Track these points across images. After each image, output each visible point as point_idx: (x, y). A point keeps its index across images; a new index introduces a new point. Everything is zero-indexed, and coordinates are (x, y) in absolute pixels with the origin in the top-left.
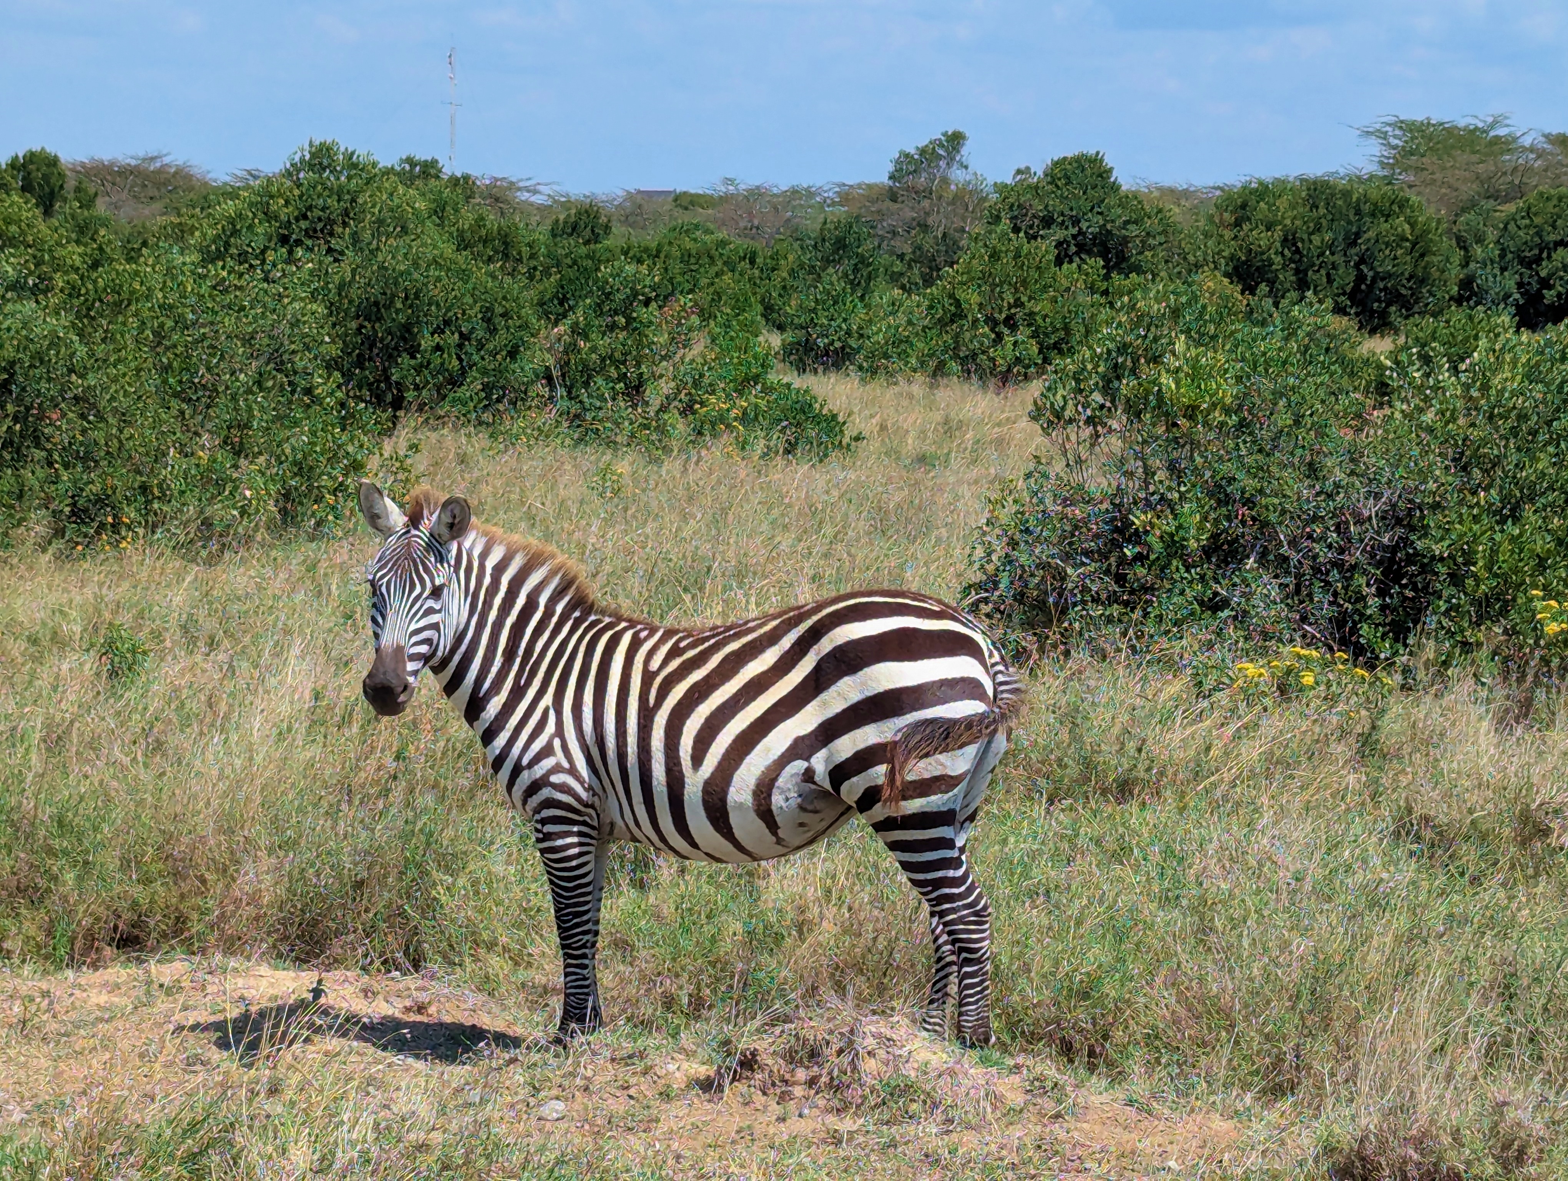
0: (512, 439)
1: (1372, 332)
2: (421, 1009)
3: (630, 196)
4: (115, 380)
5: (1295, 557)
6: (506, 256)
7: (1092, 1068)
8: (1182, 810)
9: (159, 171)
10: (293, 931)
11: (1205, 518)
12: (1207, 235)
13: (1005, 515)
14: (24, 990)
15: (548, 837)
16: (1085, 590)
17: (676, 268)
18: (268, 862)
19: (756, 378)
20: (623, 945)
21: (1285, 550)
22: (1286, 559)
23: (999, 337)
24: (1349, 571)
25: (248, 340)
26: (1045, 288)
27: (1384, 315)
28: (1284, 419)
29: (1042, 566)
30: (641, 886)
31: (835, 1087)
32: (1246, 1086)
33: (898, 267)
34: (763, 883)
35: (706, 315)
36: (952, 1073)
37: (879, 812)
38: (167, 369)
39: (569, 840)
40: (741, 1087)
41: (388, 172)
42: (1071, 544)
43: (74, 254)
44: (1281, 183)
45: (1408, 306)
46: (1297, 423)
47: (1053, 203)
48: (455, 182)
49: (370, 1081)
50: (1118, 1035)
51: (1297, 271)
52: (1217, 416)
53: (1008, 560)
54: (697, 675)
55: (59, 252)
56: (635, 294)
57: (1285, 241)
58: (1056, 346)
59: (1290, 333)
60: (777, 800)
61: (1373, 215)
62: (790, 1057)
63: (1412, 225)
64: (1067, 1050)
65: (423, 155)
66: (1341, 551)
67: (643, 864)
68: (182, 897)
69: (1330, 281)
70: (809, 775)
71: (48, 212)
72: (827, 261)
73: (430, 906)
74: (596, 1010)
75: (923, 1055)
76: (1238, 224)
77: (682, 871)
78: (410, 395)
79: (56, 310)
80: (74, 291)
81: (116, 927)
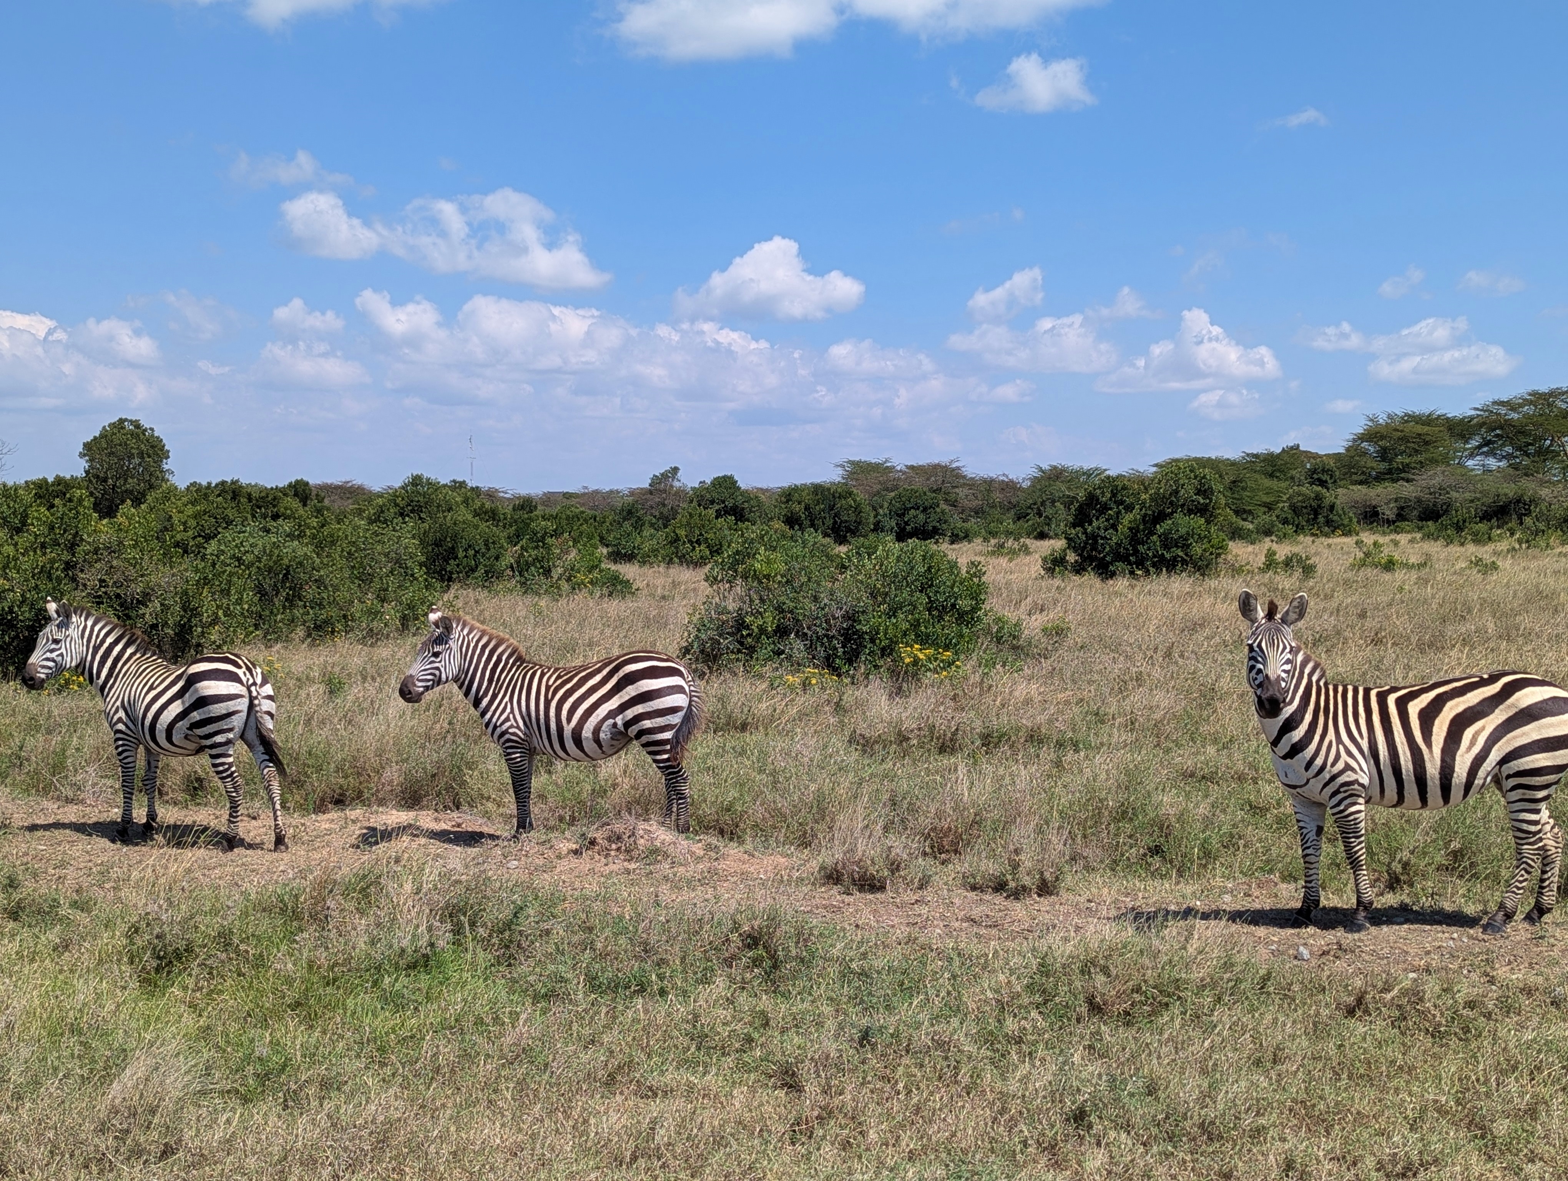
0: (497, 593)
1: (840, 544)
2: (459, 825)
3: (545, 494)
4: (332, 572)
5: (810, 633)
6: (494, 520)
7: (731, 839)
8: (766, 735)
9: (352, 487)
10: (407, 796)
11: (774, 618)
12: (775, 507)
13: (695, 620)
15: (509, 754)
16: (728, 648)
17: (564, 522)
18: (395, 767)
19: (597, 566)
20: (542, 797)
21: (806, 630)
22: (806, 634)
23: (694, 548)
24: (830, 638)
25: (387, 555)
26: (711, 528)
27: (845, 537)
28: (804, 579)
29: (711, 639)
30: (549, 772)
31: (628, 851)
32: (792, 844)
33: (654, 520)
34: (598, 770)
35: (575, 541)
36: (675, 843)
37: (644, 739)
38: (353, 567)
39: (518, 755)
40: (590, 853)
41: (445, 486)
42: (722, 630)
43: (314, 522)
44: (804, 485)
45: (853, 533)
46: (809, 580)
47: (715, 495)
48: (472, 489)
49: (438, 855)
50: (742, 825)
51: (811, 520)
52: (779, 578)
53: (697, 637)
54: (568, 687)
55: (308, 521)
56: (546, 533)
57: (805, 508)
58: (716, 551)
59: (806, 543)
60: (602, 735)
61: (839, 497)
62: (609, 839)
63: (855, 501)
64: (722, 832)
65: (460, 479)
66: (827, 630)
67: (551, 763)
68: (361, 783)
69: (823, 524)
70: (614, 725)
71: (305, 505)
72: (625, 519)
73: (463, 783)
74: (530, 824)
75: (662, 837)
76: (787, 502)
77: (566, 766)
78: (454, 576)
79: (307, 545)
80: (314, 537)
81: (333, 796)
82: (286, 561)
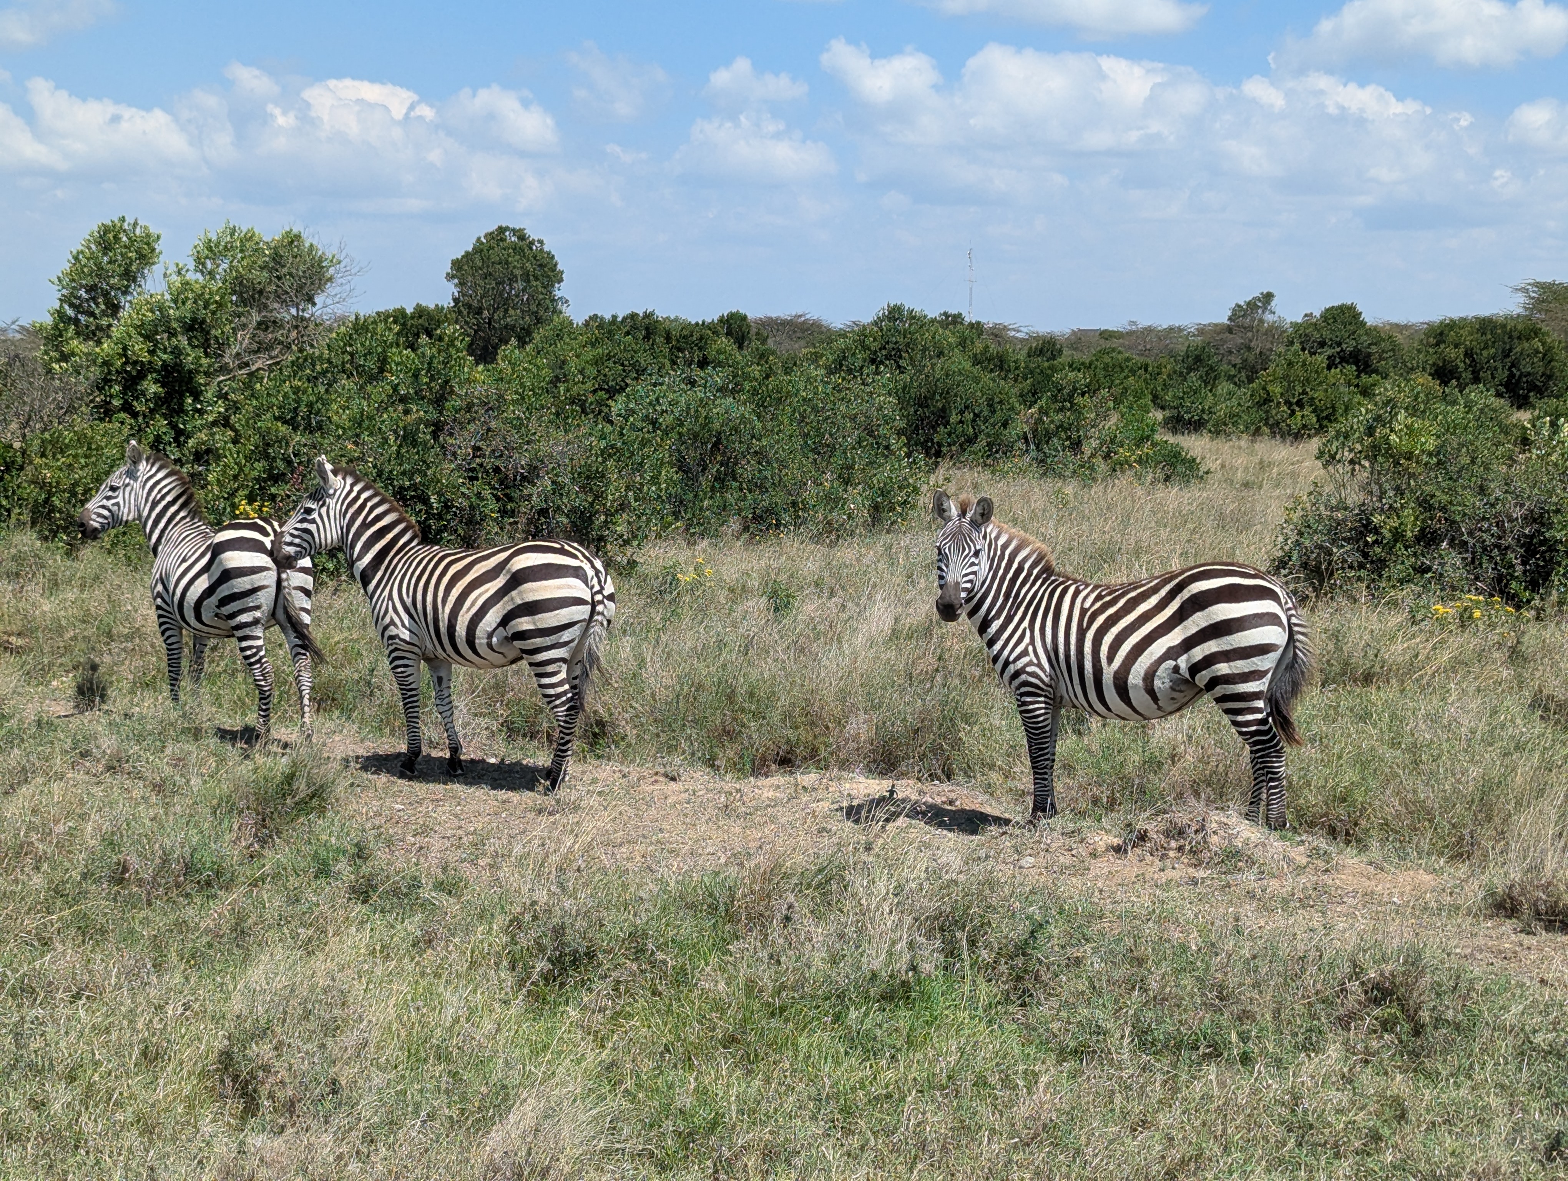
0: (1005, 474)
1: (1519, 408)
2: (951, 803)
3: (1074, 333)
4: (778, 442)
5: (1471, 541)
6: (1001, 369)
7: (1347, 843)
8: (1402, 691)
9: (805, 322)
10: (879, 757)
11: (1417, 518)
12: (1419, 351)
13: (1296, 516)
14: (726, 789)
15: (1025, 703)
16: (1344, 561)
17: (1101, 374)
18: (863, 717)
19: (1148, 438)
20: (1068, 768)
21: (1465, 537)
22: (1465, 543)
23: (1293, 412)
24: (1504, 550)
25: (853, 418)
26: (1321, 383)
27: (1527, 398)
28: (1465, 460)
29: (1318, 547)
30: (1079, 733)
31: (1193, 852)
32: (1441, 854)
33: (1233, 372)
34: (1151, 732)
35: (1117, 401)
36: (1263, 844)
37: (1220, 690)
38: (807, 435)
39: (1036, 706)
40: (1138, 851)
41: (933, 321)
42: (1335, 534)
43: (756, 371)
44: (1464, 320)
45: (1541, 392)
46: (1473, 462)
47: (1326, 334)
48: (971, 325)
49: (924, 843)
50: (1364, 823)
51: (1473, 372)
52: (1425, 458)
53: (1297, 543)
54: (1111, 611)
55: (747, 370)
56: (1075, 389)
57: (1466, 354)
58: (1327, 418)
59: (1469, 407)
60: (1157, 683)
61: (1519, 338)
62: (1167, 834)
63: (1543, 345)
64: (1333, 832)
65: (953, 311)
66: (1499, 537)
67: (1081, 720)
68: (815, 736)
69: (1493, 378)
70: (1176, 669)
71: (741, 347)
72: (1190, 369)
73: (957, 744)
74: (1053, 805)
75: (1246, 834)
76: (1438, 344)
78: (944, 449)
79: (745, 403)
80: (755, 392)
81: (778, 753)
82: (716, 426)
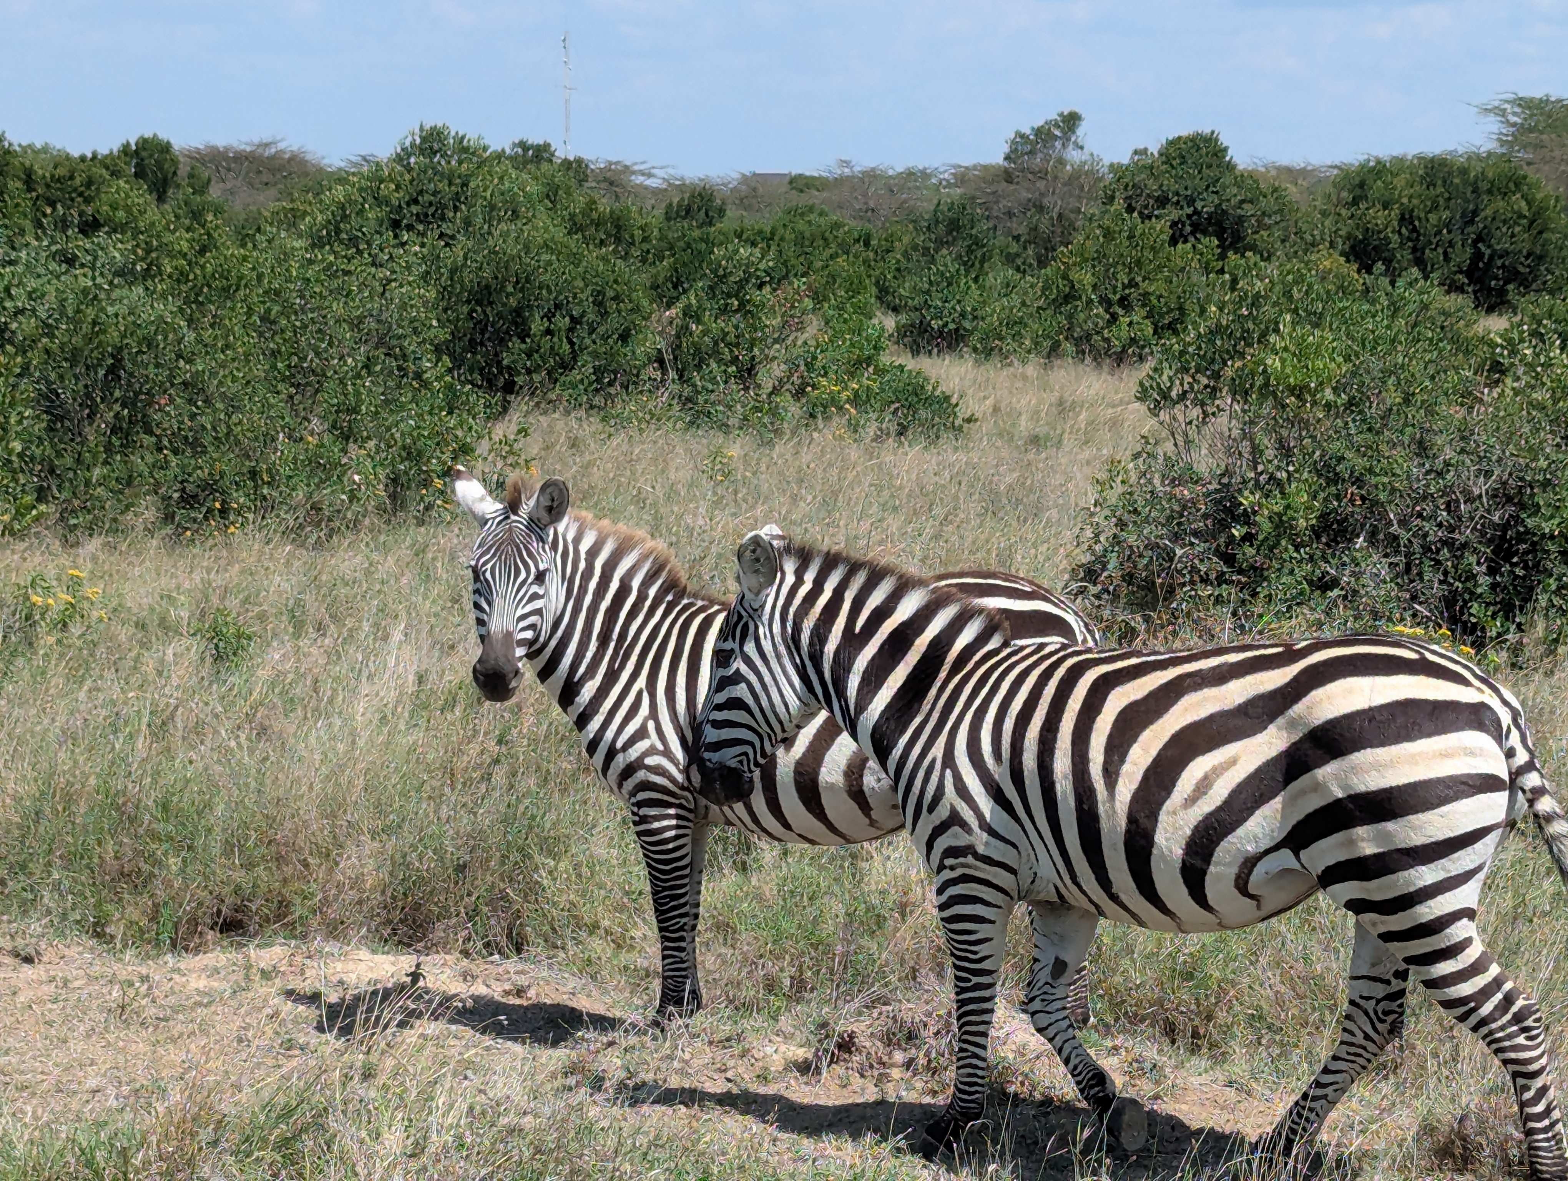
0: (624, 423)
1: (1490, 310)
2: (519, 993)
3: (745, 179)
4: (223, 365)
5: (1404, 536)
6: (618, 240)
7: (1194, 1049)
9: (274, 157)
10: (397, 915)
11: (1314, 497)
12: (1324, 214)
13: (1113, 496)
14: (123, 975)
15: (645, 819)
16: (1194, 570)
17: (791, 251)
18: (370, 846)
19: (869, 360)
20: (724, 929)
21: (1395, 529)
22: (1396, 538)
23: (1114, 318)
24: (1459, 549)
25: (356, 324)
26: (1160, 269)
27: (1502, 292)
28: (1393, 397)
29: (1152, 546)
30: (743, 868)
31: (931, 1068)
33: (1014, 248)
34: (865, 865)
35: (819, 298)
38: (276, 353)
39: (665, 823)
40: (839, 1069)
41: (500, 156)
42: (1179, 524)
43: (183, 240)
44: (1399, 161)
45: (1525, 283)
46: (1407, 401)
47: (1170, 183)
48: (567, 164)
49: (469, 1064)
50: (1222, 1016)
51: (1414, 250)
52: (1328, 394)
53: (1116, 540)
55: (168, 238)
56: (747, 276)
57: (1402, 219)
58: (1169, 326)
60: (868, 782)
61: (1490, 192)
62: (888, 1039)
63: (1529, 203)
64: (1170, 1031)
65: (535, 139)
66: (1452, 529)
67: (745, 848)
68: (285, 881)
69: (1447, 259)
71: (160, 198)
72: (940, 243)
73: (533, 890)
74: (695, 994)
76: (1355, 202)
77: (785, 853)
78: (520, 380)
79: (164, 296)
80: (182, 277)
81: (219, 912)
82: (113, 336)
